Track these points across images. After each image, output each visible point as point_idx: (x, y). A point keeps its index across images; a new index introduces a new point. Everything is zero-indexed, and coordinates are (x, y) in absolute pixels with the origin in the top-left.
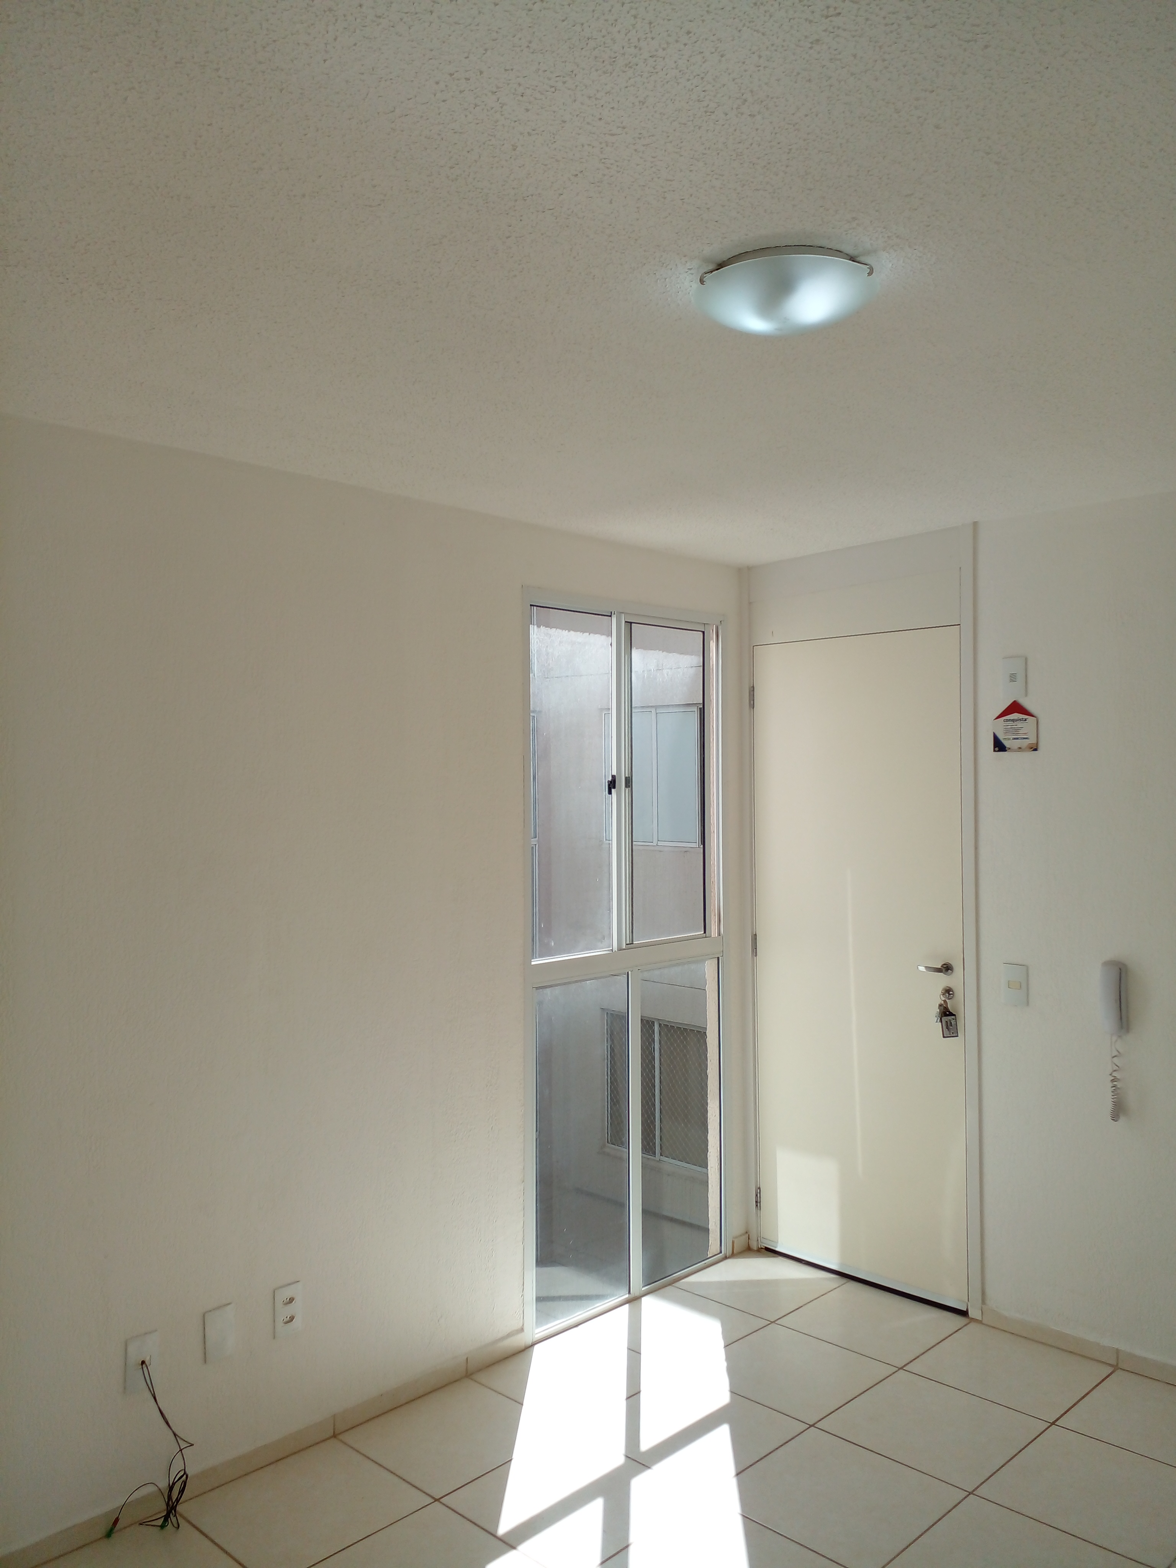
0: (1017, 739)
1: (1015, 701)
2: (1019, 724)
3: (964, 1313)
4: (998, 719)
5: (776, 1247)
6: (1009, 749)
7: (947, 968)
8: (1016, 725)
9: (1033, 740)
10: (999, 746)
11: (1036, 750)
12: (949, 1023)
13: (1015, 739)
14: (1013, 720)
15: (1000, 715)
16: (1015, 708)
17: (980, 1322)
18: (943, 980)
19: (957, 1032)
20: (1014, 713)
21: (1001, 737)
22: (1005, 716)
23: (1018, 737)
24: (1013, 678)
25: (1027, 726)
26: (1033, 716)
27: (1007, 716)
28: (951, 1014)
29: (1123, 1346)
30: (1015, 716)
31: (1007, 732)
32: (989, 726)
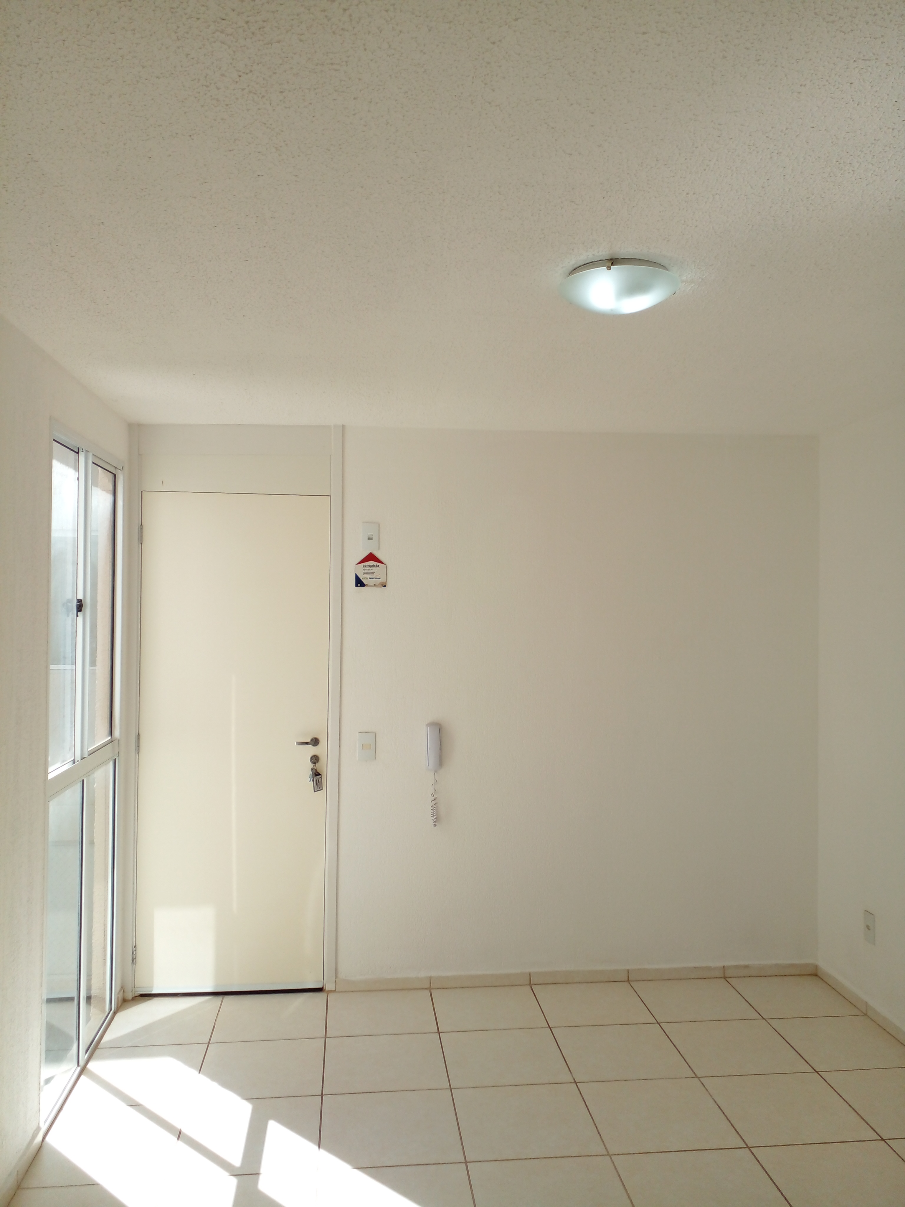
0: (373, 578)
1: (371, 553)
2: (374, 569)
3: (320, 990)
4: (359, 565)
5: (151, 991)
6: (367, 585)
7: (315, 742)
8: (372, 569)
9: (383, 580)
10: (359, 583)
11: (385, 586)
12: (317, 781)
13: (371, 578)
14: (370, 566)
15: (361, 561)
16: (371, 557)
17: (334, 991)
18: (311, 750)
19: (322, 787)
20: (370, 561)
21: (361, 577)
22: (365, 562)
23: (373, 577)
24: (370, 537)
25: (379, 570)
26: (382, 563)
27: (366, 563)
28: (319, 774)
29: (433, 974)
30: (371, 563)
31: (366, 573)
32: (351, 570)
